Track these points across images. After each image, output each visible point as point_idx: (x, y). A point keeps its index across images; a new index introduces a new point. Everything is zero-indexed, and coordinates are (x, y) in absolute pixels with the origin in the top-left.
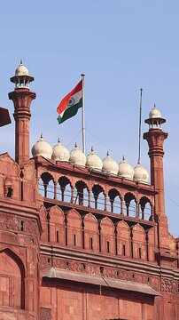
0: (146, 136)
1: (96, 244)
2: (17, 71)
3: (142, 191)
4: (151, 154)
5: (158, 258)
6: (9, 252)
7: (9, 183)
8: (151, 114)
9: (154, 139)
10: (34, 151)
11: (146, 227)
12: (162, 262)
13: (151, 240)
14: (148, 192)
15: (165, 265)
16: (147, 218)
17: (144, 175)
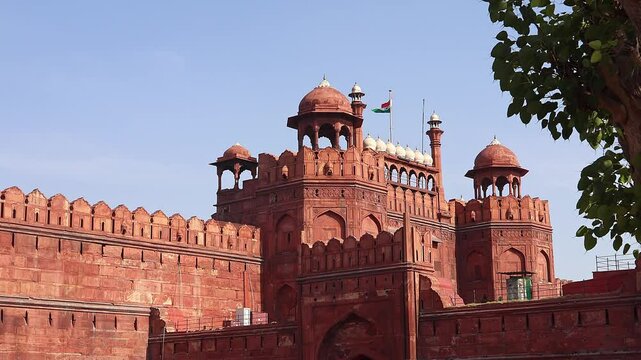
0: (428, 133)
1: (403, 207)
2: (353, 89)
3: (429, 171)
4: (433, 145)
5: (440, 216)
6: (372, 216)
7: (371, 171)
8: (432, 118)
9: (434, 134)
10: (365, 145)
11: (432, 196)
12: (442, 219)
13: (435, 205)
14: (433, 172)
15: (443, 221)
16: (430, 189)
17: (429, 160)
